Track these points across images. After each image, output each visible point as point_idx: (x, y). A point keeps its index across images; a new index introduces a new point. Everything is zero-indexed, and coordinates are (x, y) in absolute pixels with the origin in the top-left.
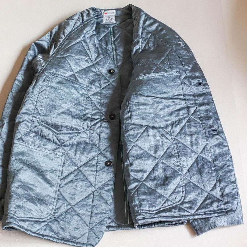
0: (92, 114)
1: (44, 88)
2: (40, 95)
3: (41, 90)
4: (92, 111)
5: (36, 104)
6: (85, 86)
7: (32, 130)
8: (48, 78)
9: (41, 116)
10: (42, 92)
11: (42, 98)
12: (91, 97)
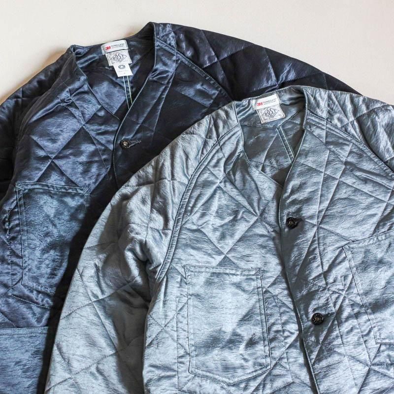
0: (283, 321)
1: (184, 300)
2: (180, 317)
3: (180, 306)
4: (280, 316)
5: (178, 336)
6: (253, 273)
7: (183, 389)
8: (185, 278)
9: (193, 357)
10: (183, 311)
11: (185, 322)
12: (270, 289)
